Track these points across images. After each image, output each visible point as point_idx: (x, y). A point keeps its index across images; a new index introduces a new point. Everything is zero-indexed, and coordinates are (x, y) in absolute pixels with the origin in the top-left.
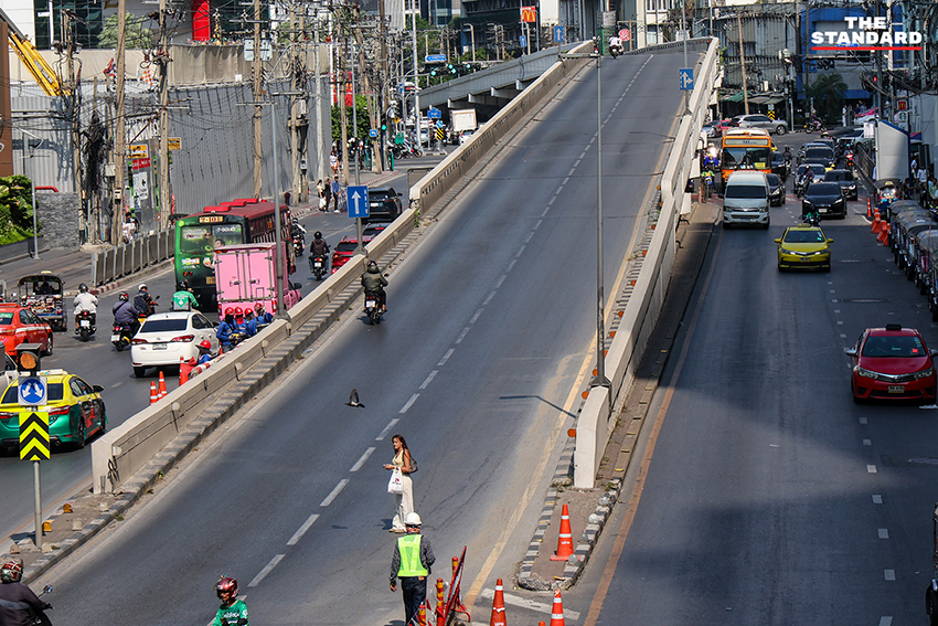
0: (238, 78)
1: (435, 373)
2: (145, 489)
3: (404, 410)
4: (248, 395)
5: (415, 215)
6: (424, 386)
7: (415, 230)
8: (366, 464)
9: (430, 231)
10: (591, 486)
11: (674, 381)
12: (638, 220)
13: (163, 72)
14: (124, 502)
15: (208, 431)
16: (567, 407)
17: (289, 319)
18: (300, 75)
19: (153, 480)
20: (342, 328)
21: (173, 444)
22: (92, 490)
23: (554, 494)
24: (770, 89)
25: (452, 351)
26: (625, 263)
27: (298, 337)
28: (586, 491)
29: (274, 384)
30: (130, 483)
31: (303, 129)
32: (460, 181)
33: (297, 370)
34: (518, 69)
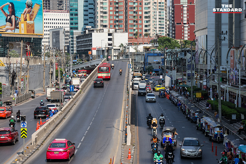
0: (40, 64)
1: (92, 122)
2: (42, 144)
3: (88, 129)
4: (57, 126)
5: (80, 91)
6: (90, 125)
7: (80, 94)
8: (84, 140)
9: (83, 95)
10: (130, 145)
11: (137, 125)
12: (124, 93)
13: (28, 62)
14: (38, 147)
15: (51, 133)
16: (120, 129)
17: (62, 111)
18: (52, 63)
19: (43, 142)
20: (71, 113)
21: (45, 135)
22: (31, 144)
23: (123, 146)
24: (138, 68)
25: (94, 118)
26: (123, 101)
27: (63, 115)
28: (129, 146)
29: (61, 124)
30: (39, 143)
31: (52, 74)
32: (87, 85)
33: (64, 121)
34: (90, 63)
